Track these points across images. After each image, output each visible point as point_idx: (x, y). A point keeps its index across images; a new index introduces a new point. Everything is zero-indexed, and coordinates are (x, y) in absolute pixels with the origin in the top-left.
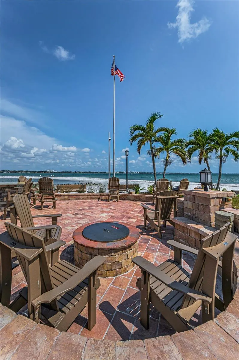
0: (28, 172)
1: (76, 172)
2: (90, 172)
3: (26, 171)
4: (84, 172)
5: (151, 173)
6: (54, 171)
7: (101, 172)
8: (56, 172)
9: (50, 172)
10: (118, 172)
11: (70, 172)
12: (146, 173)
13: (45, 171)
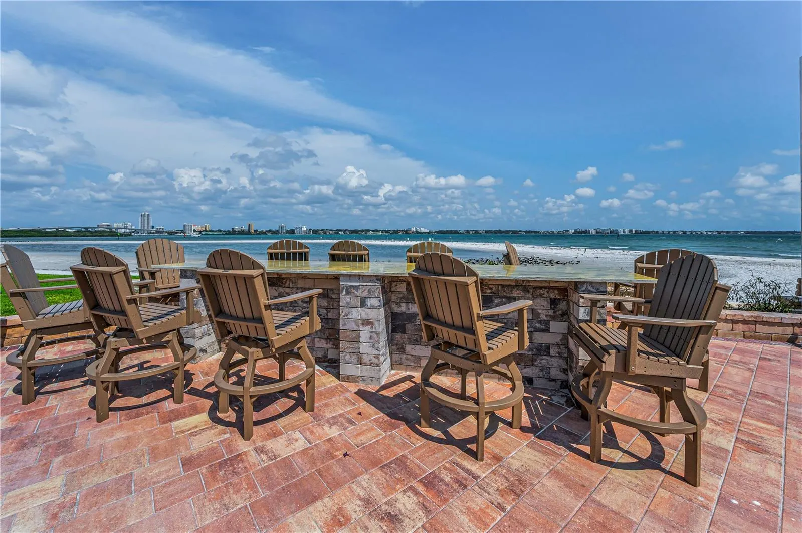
0: (378, 231)
1: (468, 232)
2: (500, 232)
3: (374, 231)
4: (486, 232)
5: (674, 232)
6: (423, 230)
7: (526, 232)
8: (428, 231)
9: (417, 231)
10: (573, 231)
11: (456, 232)
12: (657, 232)
13: (407, 230)
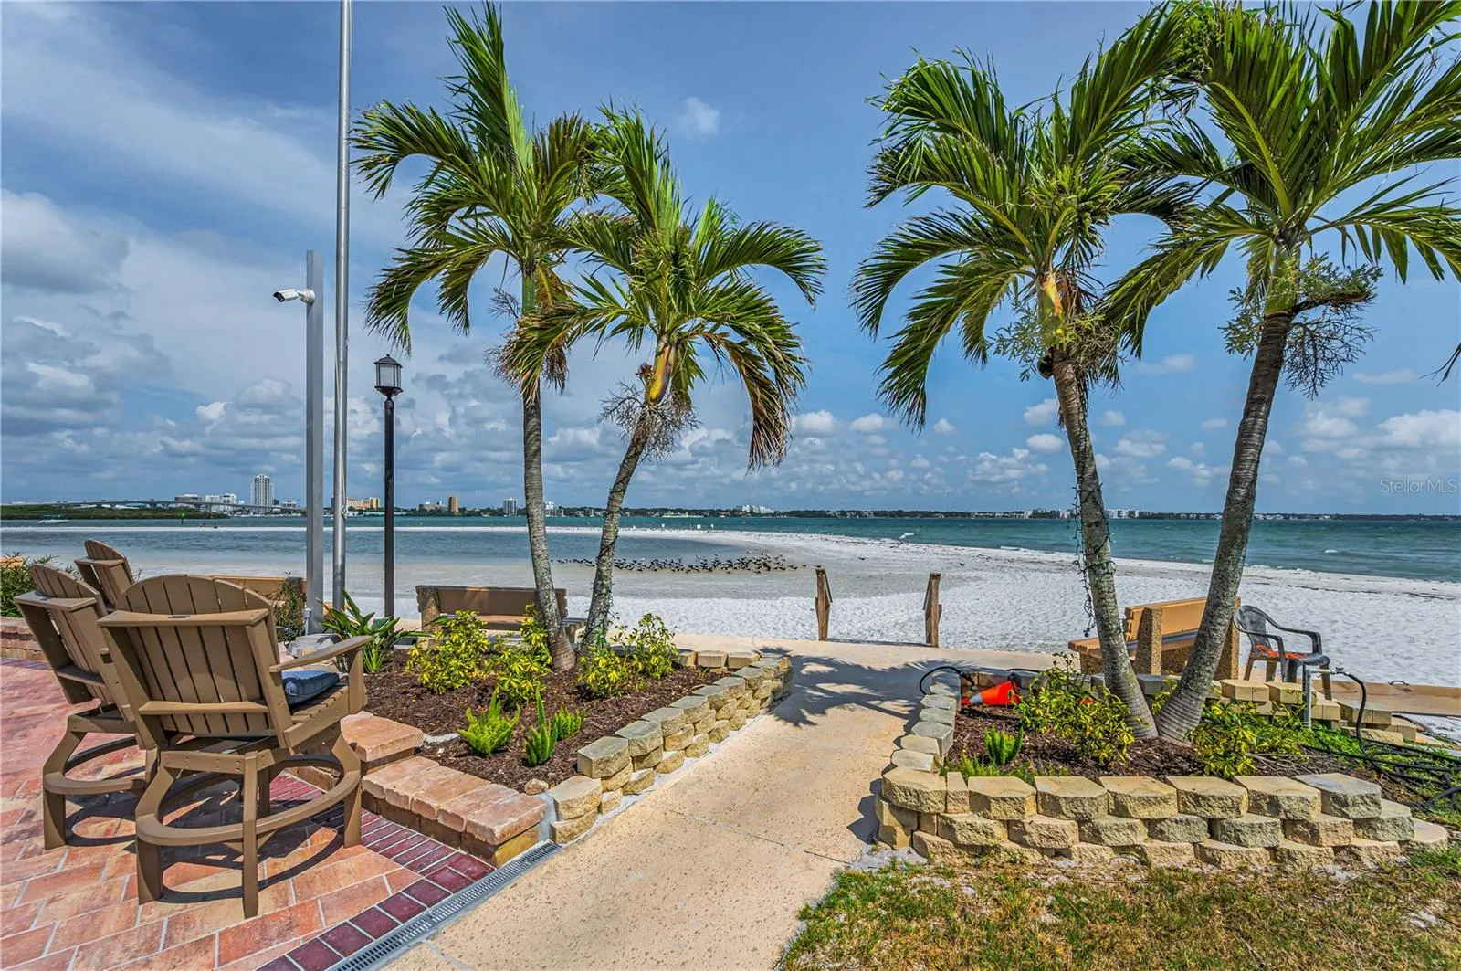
0: (682, 511)
1: (843, 513)
2: (900, 513)
3: (675, 511)
4: (876, 513)
5: (1208, 516)
6: (763, 510)
7: (947, 514)
8: (773, 512)
9: (752, 513)
10: (1030, 513)
11: (822, 514)
12: (1178, 516)
13: (734, 510)
